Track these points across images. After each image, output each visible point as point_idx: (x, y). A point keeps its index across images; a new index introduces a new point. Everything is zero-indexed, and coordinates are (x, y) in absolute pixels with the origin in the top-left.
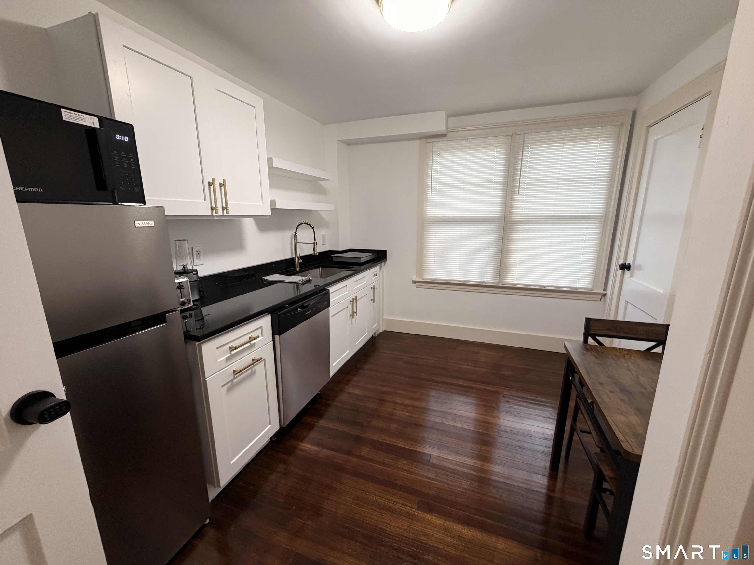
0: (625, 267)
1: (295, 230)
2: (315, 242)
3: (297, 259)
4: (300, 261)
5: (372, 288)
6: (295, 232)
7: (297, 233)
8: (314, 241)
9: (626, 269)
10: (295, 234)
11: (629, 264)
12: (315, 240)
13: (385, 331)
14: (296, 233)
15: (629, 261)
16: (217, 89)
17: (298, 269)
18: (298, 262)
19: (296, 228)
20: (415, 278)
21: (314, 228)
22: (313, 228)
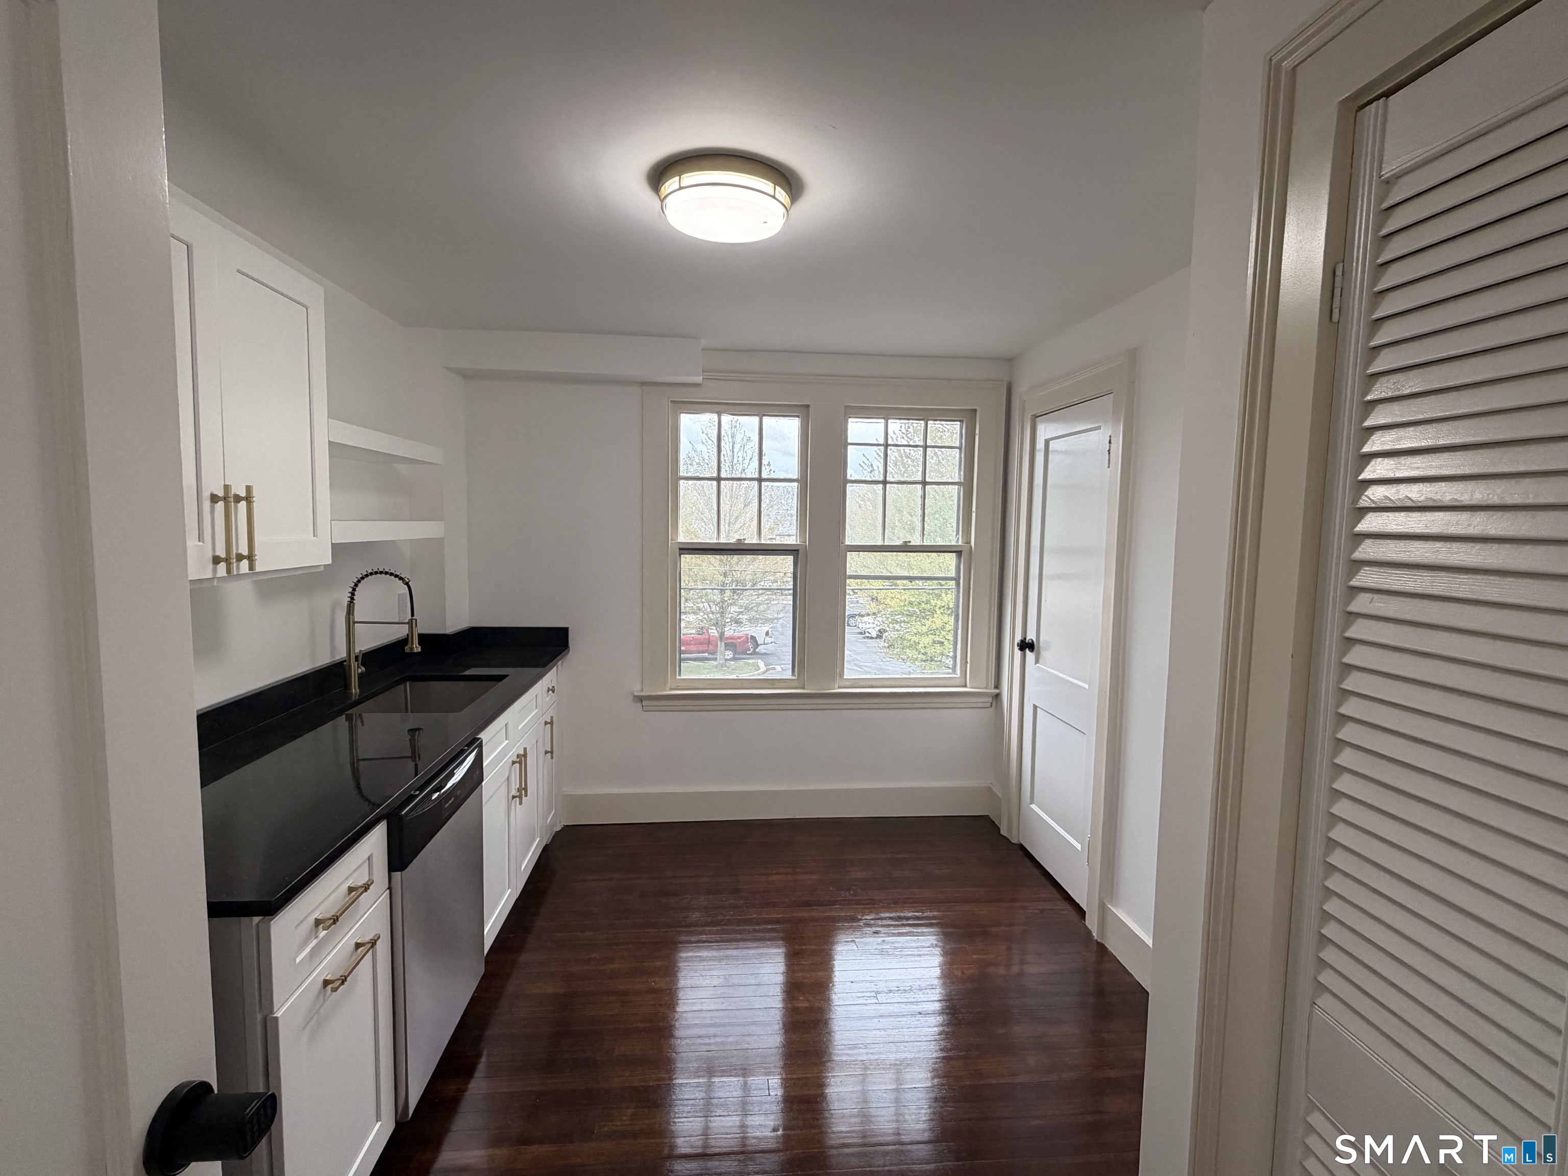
0: (1026, 646)
1: (351, 590)
2: (412, 619)
3: (354, 664)
4: (360, 671)
5: (546, 723)
6: (350, 595)
7: (355, 597)
8: (410, 617)
9: (1027, 649)
10: (349, 599)
11: (1032, 640)
12: (413, 615)
13: (566, 827)
14: (352, 598)
15: (1031, 636)
16: (239, 271)
17: (355, 690)
18: (356, 670)
19: (353, 585)
20: (637, 689)
21: (410, 583)
22: (407, 584)
